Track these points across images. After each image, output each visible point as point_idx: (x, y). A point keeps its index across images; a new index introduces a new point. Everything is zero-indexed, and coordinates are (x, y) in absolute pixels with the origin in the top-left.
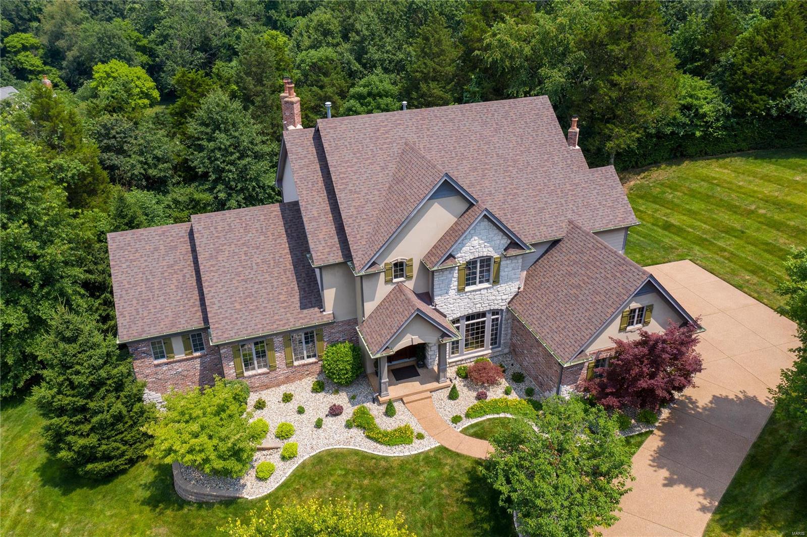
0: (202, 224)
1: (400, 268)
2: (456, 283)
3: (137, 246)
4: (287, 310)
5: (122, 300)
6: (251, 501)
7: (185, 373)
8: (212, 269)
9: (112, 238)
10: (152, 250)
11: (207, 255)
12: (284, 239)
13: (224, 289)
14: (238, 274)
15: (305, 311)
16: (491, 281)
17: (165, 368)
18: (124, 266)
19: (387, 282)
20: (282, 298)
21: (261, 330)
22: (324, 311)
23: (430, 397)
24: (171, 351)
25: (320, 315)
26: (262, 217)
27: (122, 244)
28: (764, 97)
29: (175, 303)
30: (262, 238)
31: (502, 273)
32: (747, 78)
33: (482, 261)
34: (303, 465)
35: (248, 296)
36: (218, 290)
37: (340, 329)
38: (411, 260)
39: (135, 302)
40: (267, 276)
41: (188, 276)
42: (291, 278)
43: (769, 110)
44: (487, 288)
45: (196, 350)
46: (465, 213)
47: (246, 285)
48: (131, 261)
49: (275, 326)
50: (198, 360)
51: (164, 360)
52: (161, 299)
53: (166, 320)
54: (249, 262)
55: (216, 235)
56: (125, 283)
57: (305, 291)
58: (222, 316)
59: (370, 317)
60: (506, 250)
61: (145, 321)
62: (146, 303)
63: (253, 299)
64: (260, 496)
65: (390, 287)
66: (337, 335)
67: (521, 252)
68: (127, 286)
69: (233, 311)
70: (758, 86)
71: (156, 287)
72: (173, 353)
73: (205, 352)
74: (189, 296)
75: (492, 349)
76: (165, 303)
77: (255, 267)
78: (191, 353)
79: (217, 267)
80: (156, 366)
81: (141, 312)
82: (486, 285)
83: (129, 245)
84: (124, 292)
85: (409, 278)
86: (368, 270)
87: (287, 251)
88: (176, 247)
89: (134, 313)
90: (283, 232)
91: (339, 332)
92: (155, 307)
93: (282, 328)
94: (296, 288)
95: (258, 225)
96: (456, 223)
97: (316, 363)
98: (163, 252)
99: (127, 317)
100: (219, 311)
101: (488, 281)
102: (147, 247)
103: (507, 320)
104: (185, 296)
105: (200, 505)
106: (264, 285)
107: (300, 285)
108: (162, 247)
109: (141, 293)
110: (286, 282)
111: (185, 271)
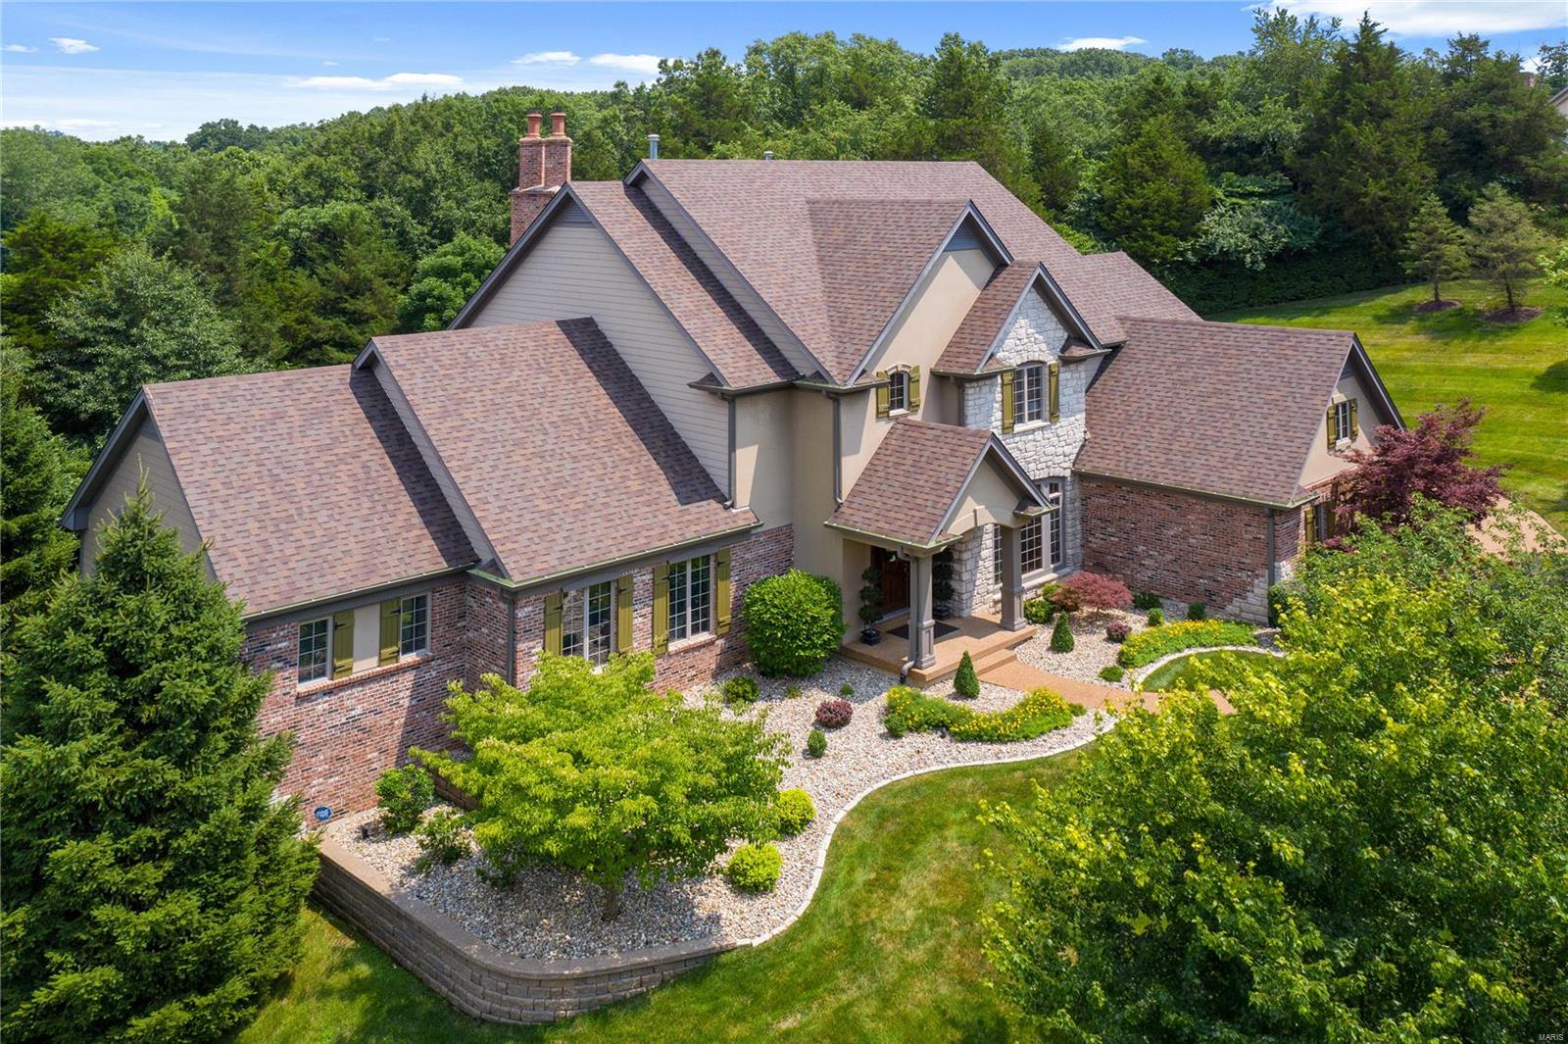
0: (403, 352)
1: (898, 385)
2: (999, 415)
3: (227, 410)
4: (654, 507)
5: (217, 522)
6: (765, 948)
7: (367, 721)
8: (455, 434)
9: (161, 395)
10: (269, 417)
11: (435, 408)
12: (591, 381)
13: (498, 473)
14: (519, 444)
15: (693, 507)
16: (1046, 414)
17: (322, 705)
18: (205, 449)
19: (881, 415)
20: (635, 486)
21: (614, 549)
22: (732, 506)
23: (1014, 658)
24: (346, 650)
25: (725, 514)
26: (531, 344)
27: (188, 406)
28: (1170, 237)
29: (358, 524)
30: (545, 378)
31: (1062, 400)
32: (1136, 212)
33: (1030, 371)
34: (843, 832)
35: (556, 486)
36: (486, 476)
37: (761, 552)
38: (917, 369)
39: (252, 525)
40: (584, 447)
41: (374, 466)
42: (635, 448)
43: (1182, 254)
44: (1042, 428)
45: (407, 649)
46: (990, 281)
47: (546, 465)
48: (221, 439)
49: (643, 541)
50: (410, 676)
51: (323, 682)
52: (322, 516)
53: (347, 560)
54: (534, 421)
55: (443, 372)
56: (216, 485)
57: (675, 472)
58: (513, 526)
59: (853, 493)
60: (1063, 350)
61: (292, 565)
62: (283, 526)
63: (572, 489)
64: (782, 928)
65: (884, 427)
66: (756, 567)
67: (1089, 352)
68: (223, 492)
69: (536, 515)
70: (1158, 222)
71: (300, 492)
72: (350, 655)
73: (427, 652)
74: (390, 507)
75: (1055, 570)
76: (333, 524)
77: (551, 430)
78: (395, 657)
79: (465, 433)
80: (301, 699)
81: (276, 548)
82: (1038, 423)
83: (207, 406)
84: (218, 506)
85: (913, 407)
86: (860, 381)
87: (606, 400)
88: (327, 411)
89: (259, 550)
90: (584, 367)
91: (760, 559)
92: (311, 534)
93: (659, 544)
94: (655, 466)
95: (526, 355)
96: (979, 300)
97: (712, 643)
98: (297, 421)
99: (242, 560)
100: (503, 516)
101: (1039, 416)
102: (255, 411)
103: (1073, 501)
104: (380, 508)
105: (600, 1013)
106: (584, 463)
107: (662, 460)
108: (292, 411)
109: (263, 505)
110: (628, 455)
111: (365, 457)
